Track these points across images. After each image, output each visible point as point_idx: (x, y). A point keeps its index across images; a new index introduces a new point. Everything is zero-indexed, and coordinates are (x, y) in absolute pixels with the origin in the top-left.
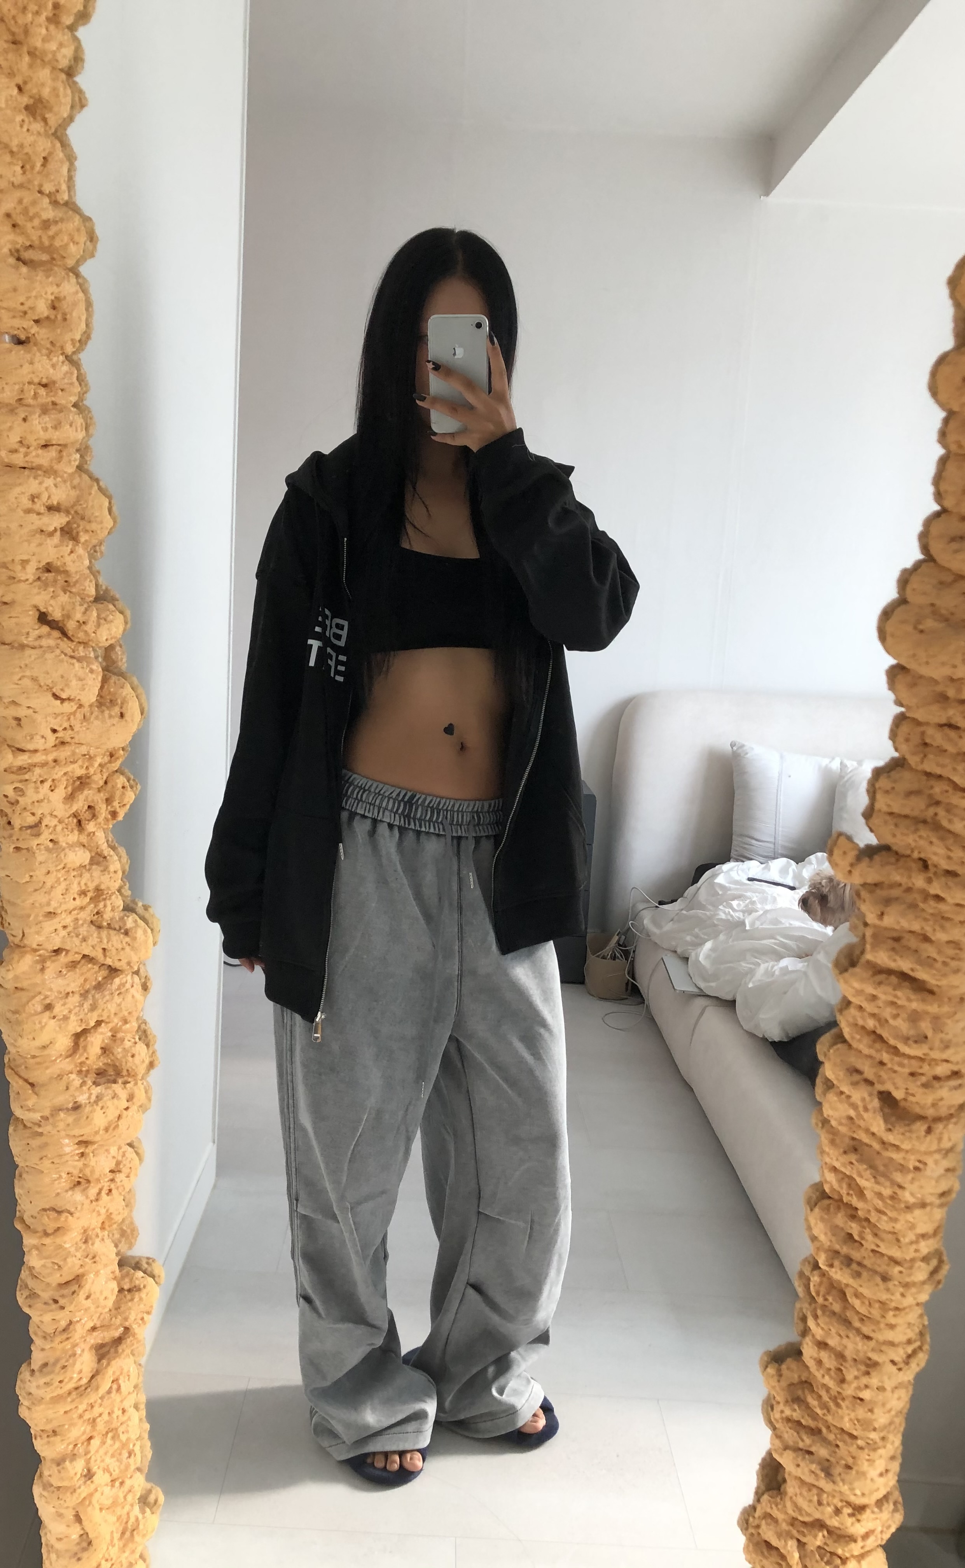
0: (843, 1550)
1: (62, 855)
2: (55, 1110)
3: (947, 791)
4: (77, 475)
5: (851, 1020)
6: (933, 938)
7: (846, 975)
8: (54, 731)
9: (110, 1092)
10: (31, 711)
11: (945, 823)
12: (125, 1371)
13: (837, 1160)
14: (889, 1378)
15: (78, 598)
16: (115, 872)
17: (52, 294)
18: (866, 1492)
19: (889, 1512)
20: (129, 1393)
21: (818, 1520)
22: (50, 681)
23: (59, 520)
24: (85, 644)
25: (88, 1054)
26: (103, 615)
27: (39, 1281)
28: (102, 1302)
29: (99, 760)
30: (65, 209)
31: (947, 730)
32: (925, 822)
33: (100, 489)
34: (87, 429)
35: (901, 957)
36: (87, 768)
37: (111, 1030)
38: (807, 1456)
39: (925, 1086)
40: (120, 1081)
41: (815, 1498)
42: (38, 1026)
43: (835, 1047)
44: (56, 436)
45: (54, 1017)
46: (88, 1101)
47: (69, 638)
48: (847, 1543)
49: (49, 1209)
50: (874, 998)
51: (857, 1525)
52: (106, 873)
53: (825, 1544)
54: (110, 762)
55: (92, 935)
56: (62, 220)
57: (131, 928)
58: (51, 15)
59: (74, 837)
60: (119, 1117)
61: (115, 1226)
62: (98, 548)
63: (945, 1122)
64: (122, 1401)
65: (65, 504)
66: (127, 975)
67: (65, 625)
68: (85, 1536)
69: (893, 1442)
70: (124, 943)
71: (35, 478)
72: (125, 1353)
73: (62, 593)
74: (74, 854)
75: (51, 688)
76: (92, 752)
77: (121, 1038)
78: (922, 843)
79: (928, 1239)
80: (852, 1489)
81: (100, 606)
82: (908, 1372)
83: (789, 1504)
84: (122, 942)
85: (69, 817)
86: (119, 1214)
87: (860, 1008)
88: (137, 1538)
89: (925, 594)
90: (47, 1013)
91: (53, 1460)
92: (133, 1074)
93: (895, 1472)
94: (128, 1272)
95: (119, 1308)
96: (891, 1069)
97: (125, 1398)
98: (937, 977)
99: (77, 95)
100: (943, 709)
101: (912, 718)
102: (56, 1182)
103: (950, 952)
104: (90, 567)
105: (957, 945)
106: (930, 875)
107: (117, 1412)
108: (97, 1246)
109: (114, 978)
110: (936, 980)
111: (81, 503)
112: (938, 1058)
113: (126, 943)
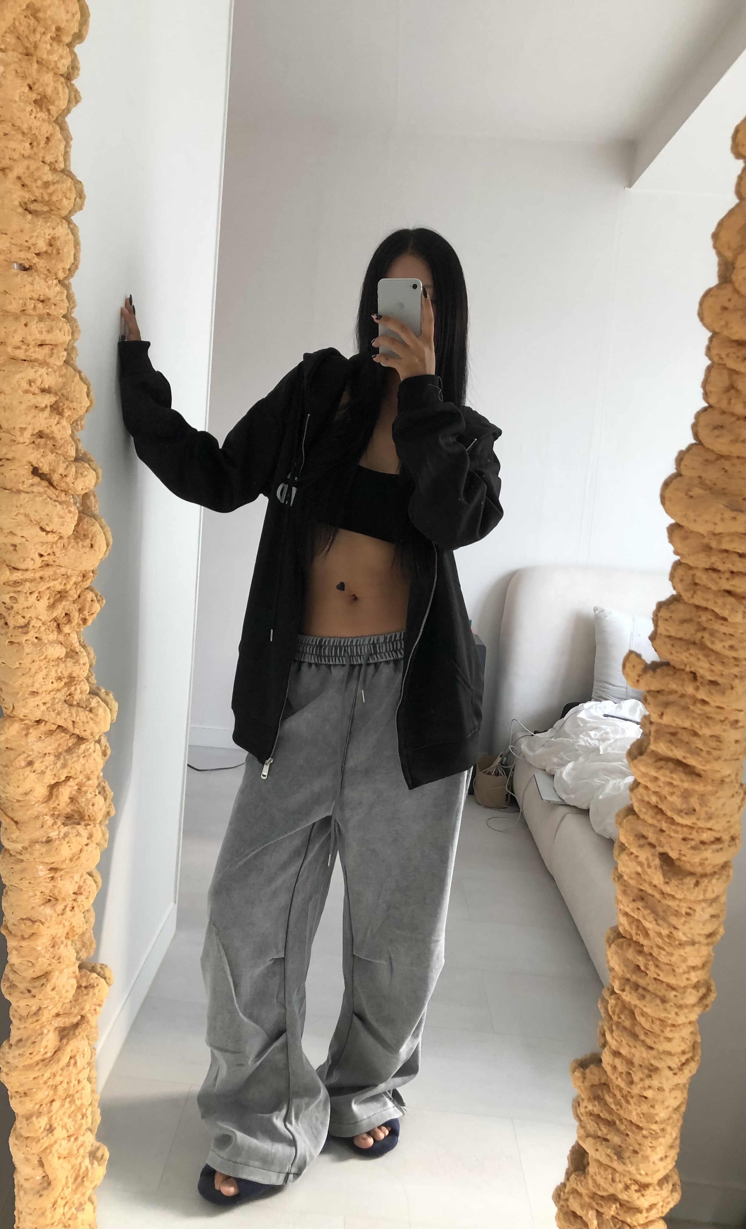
0: (631, 1219)
1: (44, 649)
2: (32, 843)
3: (711, 620)
4: (64, 367)
5: (639, 797)
6: (700, 733)
7: (635, 761)
8: (41, 556)
9: (75, 831)
10: (24, 540)
11: (708, 644)
12: (81, 1050)
13: (628, 906)
14: (667, 1080)
15: (62, 458)
16: (84, 664)
17: (49, 235)
18: (649, 1173)
19: (669, 1191)
20: (84, 1068)
21: (613, 1195)
22: (38, 517)
23: (49, 400)
24: (66, 492)
25: (59, 801)
26: (80, 471)
27: (17, 975)
28: (64, 994)
29: (74, 579)
30: (61, 174)
31: (711, 573)
32: (694, 643)
33: (82, 379)
34: (72, 334)
35: (676, 747)
36: (65, 584)
37: (77, 785)
38: (604, 1142)
39: (694, 848)
40: (83, 823)
41: (610, 1176)
42: (22, 777)
43: (627, 818)
44: (48, 338)
45: (34, 772)
46: (57, 837)
47: (54, 487)
48: (634, 1214)
49: (26, 919)
50: (656, 779)
51: (642, 1199)
52: (77, 664)
53: (618, 1214)
54: (83, 581)
55: (64, 711)
56: (58, 182)
57: (94, 707)
58: (54, 35)
59: (54, 636)
60: (81, 851)
61: (77, 937)
62: (79, 422)
63: (710, 878)
64: (78, 1074)
65: (54, 388)
66: (90, 743)
67: (51, 477)
68: (46, 1178)
69: (671, 1134)
71: (32, 368)
72: (81, 1037)
73: (49, 453)
74: (53, 649)
75: (39, 523)
76: (69, 572)
77: (84, 791)
78: (692, 659)
79: (698, 971)
80: (638, 1169)
81: (78, 464)
82: (683, 1077)
83: (590, 1181)
84: (87, 717)
85: (50, 621)
86: (80, 927)
87: (646, 788)
88: (86, 1183)
89: (693, 469)
90: (29, 768)
91: (23, 1116)
92: (93, 818)
93: (673, 1159)
94: (86, 973)
95: (77, 1000)
96: (668, 835)
97: (80, 1072)
98: (703, 763)
99: (73, 93)
100: (709, 556)
101: (686, 564)
102: (32, 898)
103: (714, 744)
104: (72, 436)
105: (717, 738)
106: (698, 684)
107: (74, 1082)
108: (62, 951)
109: (80, 745)
110: (702, 765)
111: (66, 387)
112: (704, 827)
113: (90, 718)
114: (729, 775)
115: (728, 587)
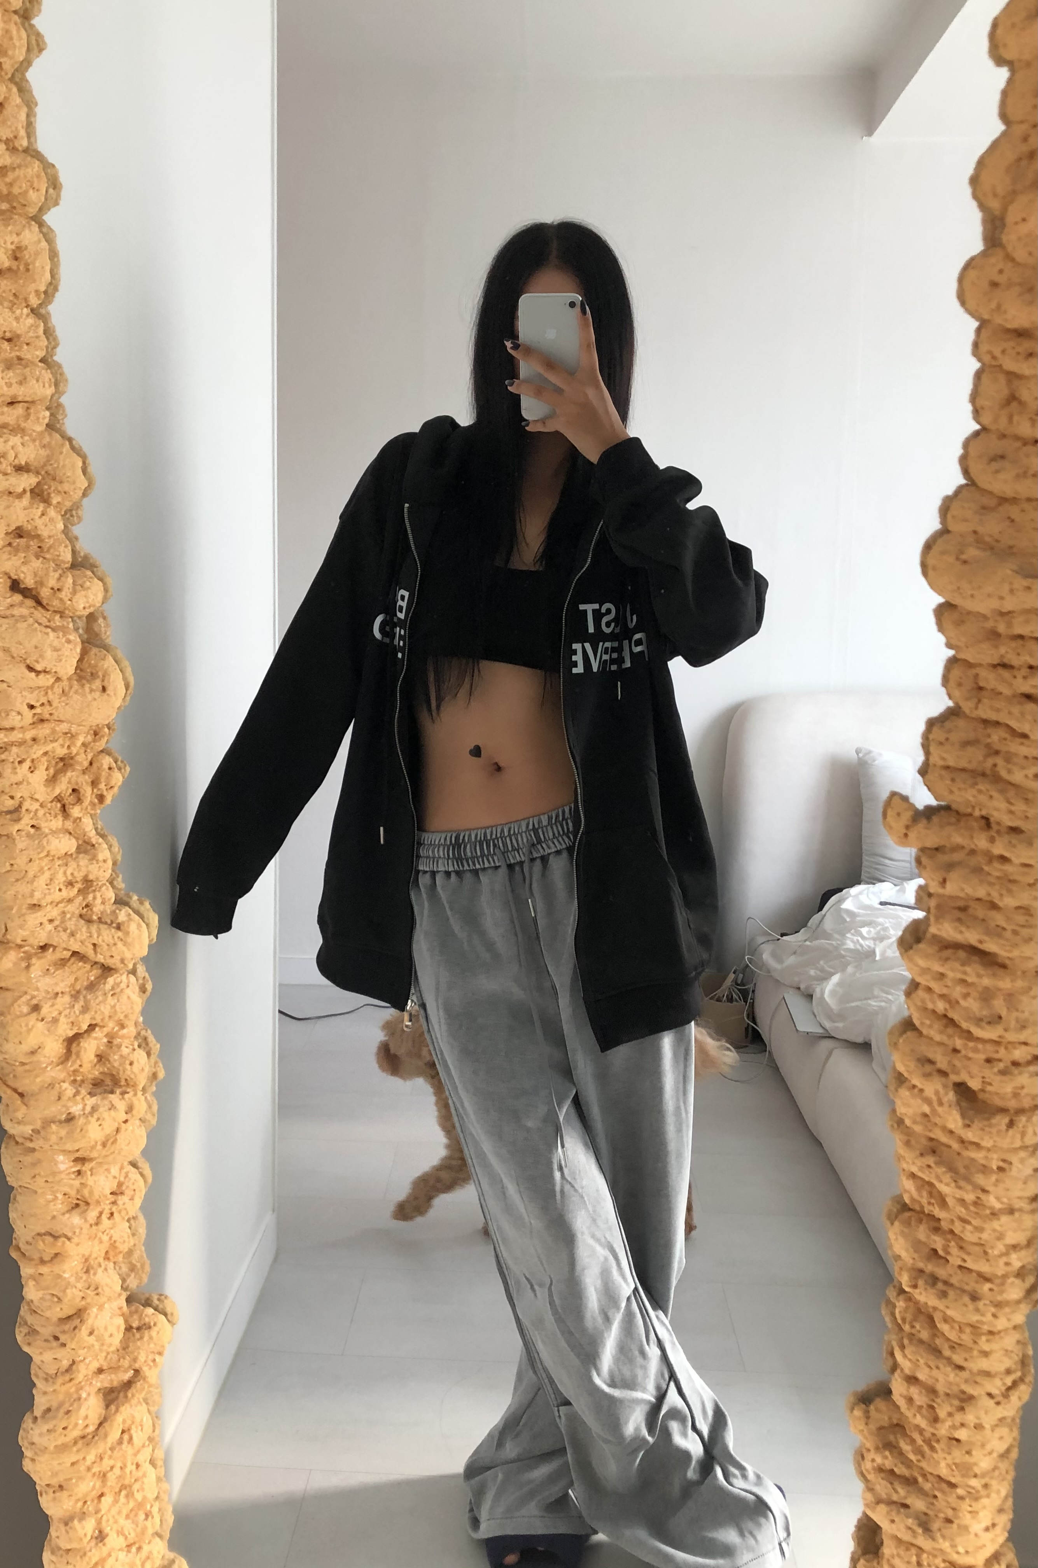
1: (45, 842)
2: (47, 1123)
3: (1005, 739)
4: (46, 434)
5: (919, 1004)
6: (1001, 904)
7: (911, 952)
8: (32, 707)
9: (106, 1102)
10: (5, 685)
11: (1003, 773)
12: (138, 1420)
14: (986, 1412)
15: (52, 564)
16: (105, 861)
17: (12, 243)
18: (970, 1550)
20: (143, 1446)
22: (23, 651)
23: (28, 481)
24: (62, 614)
25: (81, 1061)
26: (80, 582)
27: (38, 1316)
28: (108, 1340)
29: (81, 739)
30: (24, 155)
31: (1001, 671)
32: (984, 775)
33: (73, 448)
34: (56, 385)
35: (968, 927)
36: (69, 747)
37: (106, 1036)
38: (902, 1510)
39: (1003, 1072)
40: (118, 1092)
41: (914, 1559)
42: (25, 1029)
43: (905, 1036)
44: (21, 392)
45: (43, 1020)
46: (82, 1113)
47: (44, 607)
49: (45, 1234)
50: (942, 976)
52: (94, 862)
54: (94, 741)
55: (80, 930)
56: (19, 166)
57: (123, 922)
59: (57, 823)
60: (118, 1130)
61: (121, 1256)
62: (74, 513)
63: (1030, 1115)
64: (135, 1455)
65: (35, 464)
66: (121, 975)
67: (39, 593)
69: (998, 1492)
70: (116, 938)
72: (135, 1398)
73: (33, 559)
74: (57, 841)
75: (25, 660)
76: (74, 728)
77: (117, 1045)
78: (982, 798)
79: (1021, 1251)
80: (953, 1546)
81: (77, 573)
82: (1011, 1408)
84: (113, 937)
85: (52, 802)
86: (124, 1242)
87: (929, 990)
89: (965, 520)
90: (34, 1015)
91: (60, 1519)
92: (132, 1083)
93: (1004, 1529)
94: (137, 1308)
95: (128, 1347)
96: (965, 1056)
97: (138, 1451)
98: (1008, 948)
99: (33, 38)
100: (996, 647)
101: (965, 661)
102: (52, 1204)
103: (1021, 919)
104: (66, 531)
105: (1025, 910)
106: (993, 833)
107: (130, 1467)
108: (100, 1277)
109: (107, 978)
110: (1006, 951)
111: (52, 462)
112: (1016, 1040)
113: (119, 938)
115: (1026, 689)
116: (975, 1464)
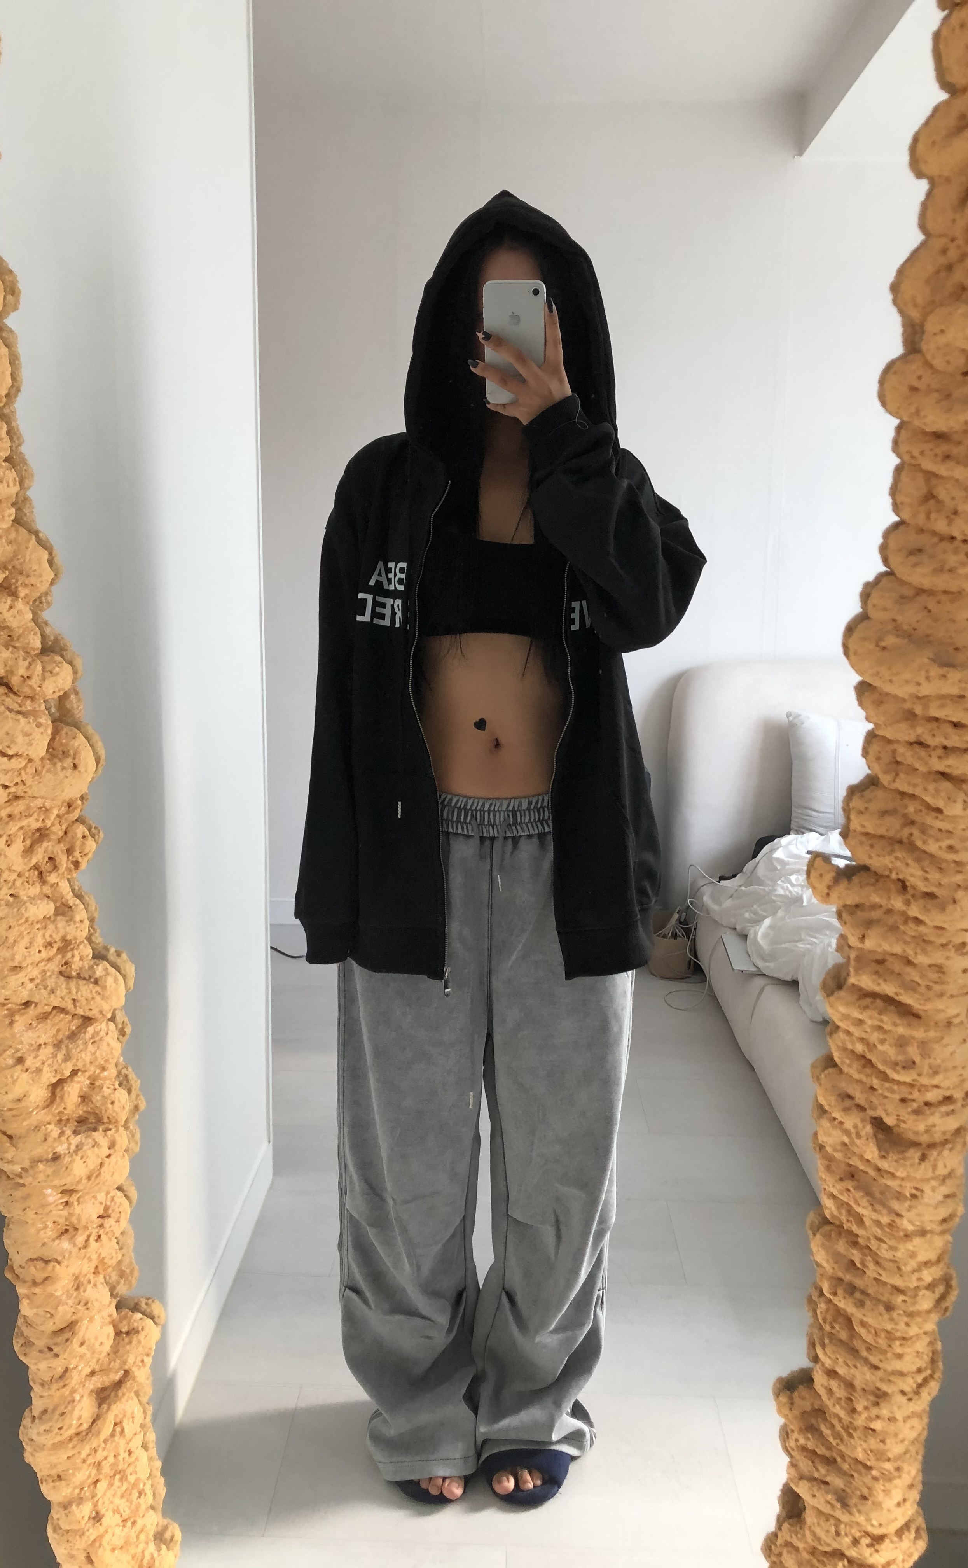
1: (24, 909)
2: (34, 1162)
3: (921, 811)
4: (13, 530)
5: (840, 1044)
6: (915, 962)
7: (832, 999)
8: (6, 787)
9: (90, 1140)
11: (919, 843)
12: (129, 1414)
13: (834, 1186)
14: (899, 1408)
15: (22, 653)
16: (81, 921)
18: (883, 1523)
19: (910, 1540)
20: (135, 1434)
21: (837, 1550)
24: (33, 699)
25: (65, 1104)
26: (49, 668)
27: (33, 1329)
28: (98, 1347)
29: (56, 812)
31: (917, 748)
32: (900, 842)
33: (39, 541)
34: (21, 482)
35: (885, 980)
36: (44, 820)
37: (89, 1078)
38: (822, 1486)
39: (917, 1112)
40: (101, 1129)
41: (833, 1529)
42: (10, 1080)
43: (826, 1072)
45: (27, 1070)
46: (67, 1152)
47: (15, 693)
49: (36, 1259)
50: (861, 1022)
51: (876, 1556)
52: (72, 923)
54: (68, 813)
55: (60, 987)
57: (101, 977)
59: (35, 890)
60: (101, 1165)
61: (110, 1268)
62: (42, 600)
63: (939, 1149)
64: (128, 1443)
65: (2, 560)
66: (101, 1023)
67: (9, 681)
69: (909, 1473)
70: (94, 992)
72: (126, 1397)
73: (4, 650)
74: (36, 907)
76: (48, 804)
77: (99, 1086)
78: (898, 864)
79: (930, 1267)
80: (868, 1520)
81: (46, 659)
82: (919, 1402)
83: (808, 1533)
84: (91, 992)
85: (29, 870)
86: (113, 1256)
87: (848, 1033)
89: (885, 609)
90: (19, 1067)
91: (60, 1503)
92: (114, 1121)
93: (914, 1500)
94: (126, 1314)
95: (117, 1351)
96: (881, 1095)
97: (131, 1440)
98: (922, 1002)
100: (913, 727)
101: (883, 736)
102: (42, 1232)
103: (934, 976)
104: (35, 620)
105: (940, 969)
106: (909, 897)
107: (123, 1454)
108: (90, 1293)
109: (87, 1027)
110: (920, 1004)
111: (20, 557)
112: (927, 1084)
113: (97, 992)
114: (958, 1015)
115: (940, 766)
116: (888, 1450)
